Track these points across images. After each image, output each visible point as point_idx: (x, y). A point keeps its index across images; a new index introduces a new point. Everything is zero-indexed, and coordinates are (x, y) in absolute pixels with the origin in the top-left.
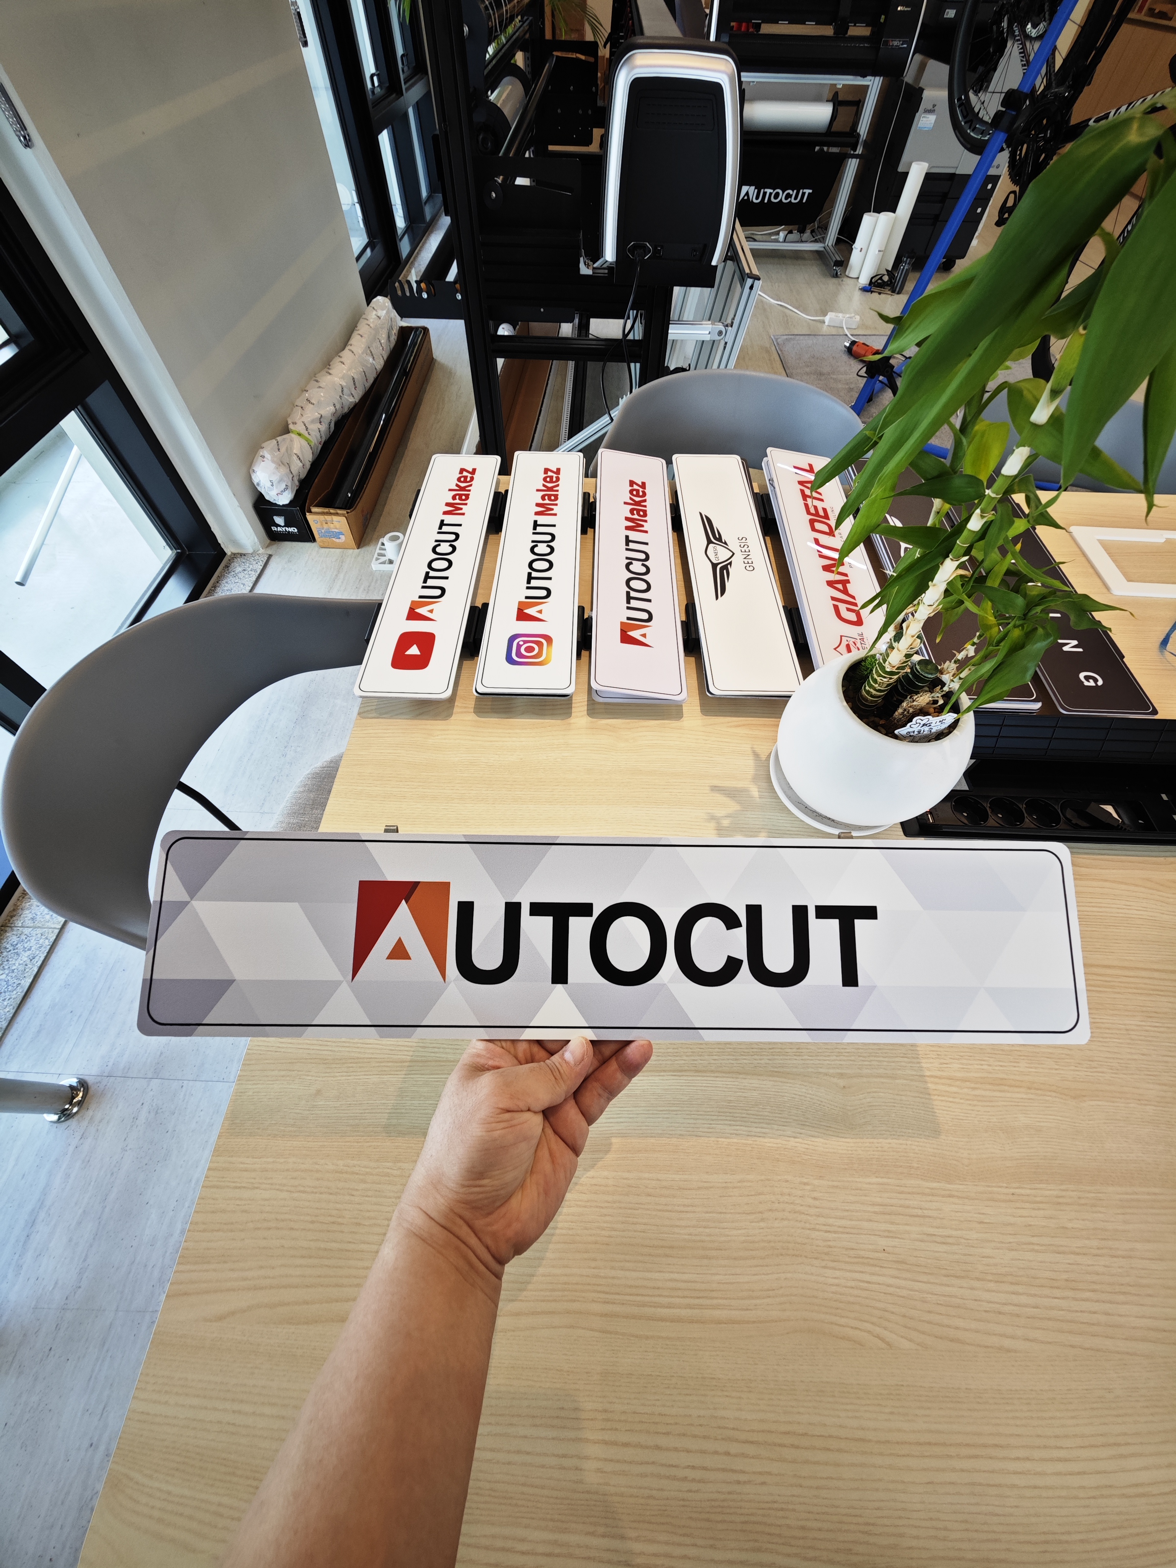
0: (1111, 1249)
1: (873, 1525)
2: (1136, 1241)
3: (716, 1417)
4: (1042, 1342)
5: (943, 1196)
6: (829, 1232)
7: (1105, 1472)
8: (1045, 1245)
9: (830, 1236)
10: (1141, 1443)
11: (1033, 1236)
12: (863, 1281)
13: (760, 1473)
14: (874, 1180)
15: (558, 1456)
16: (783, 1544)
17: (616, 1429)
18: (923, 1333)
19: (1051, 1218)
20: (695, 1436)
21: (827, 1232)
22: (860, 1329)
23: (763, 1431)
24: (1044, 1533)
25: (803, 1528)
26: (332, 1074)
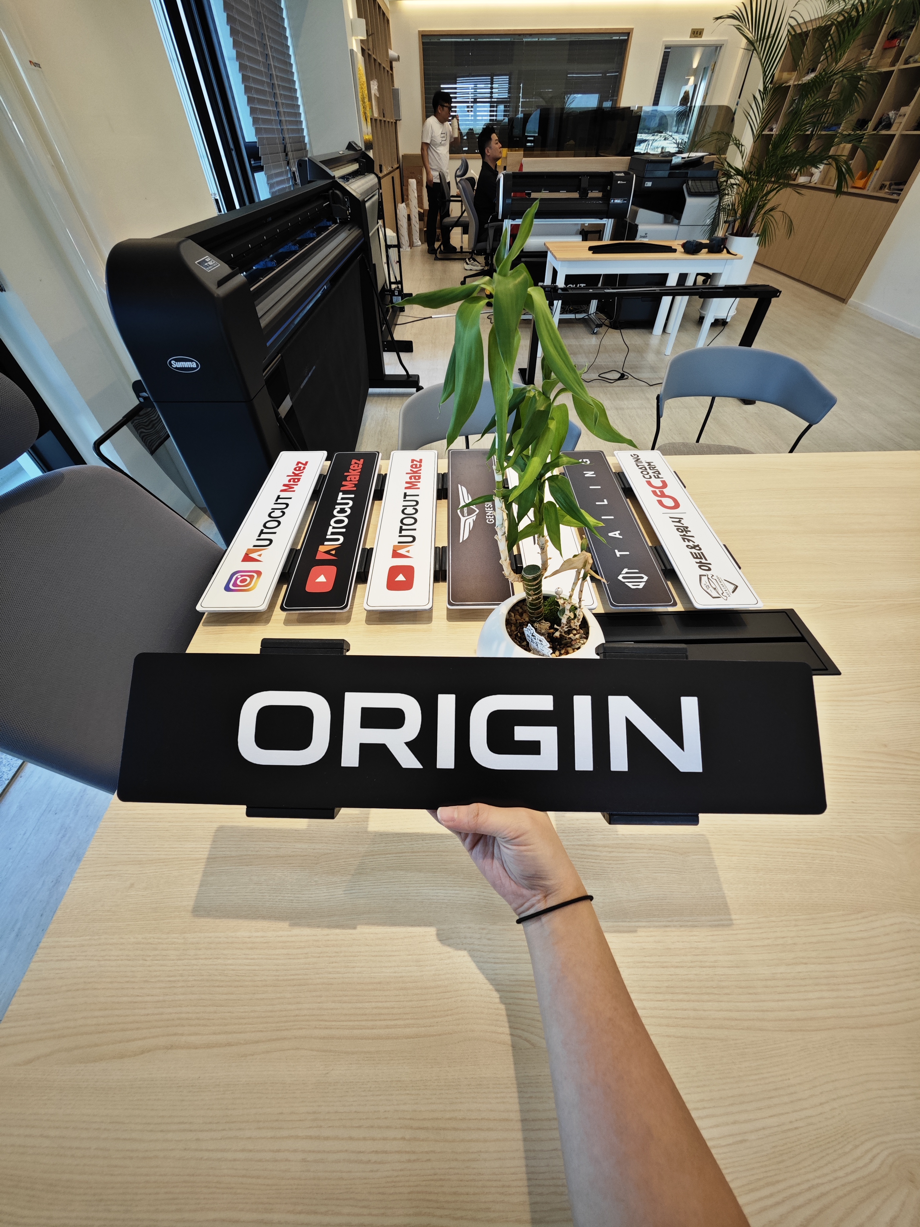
0: (701, 962)
1: (509, 1186)
2: (719, 954)
3: (398, 1111)
6: (497, 963)
8: (653, 962)
11: (645, 956)
12: (519, 999)
13: (427, 1152)
15: (273, 1151)
16: (438, 1208)
17: (321, 1127)
19: (659, 942)
20: (380, 1127)
21: (495, 963)
23: (432, 1119)
25: (455, 1193)
26: (144, 872)
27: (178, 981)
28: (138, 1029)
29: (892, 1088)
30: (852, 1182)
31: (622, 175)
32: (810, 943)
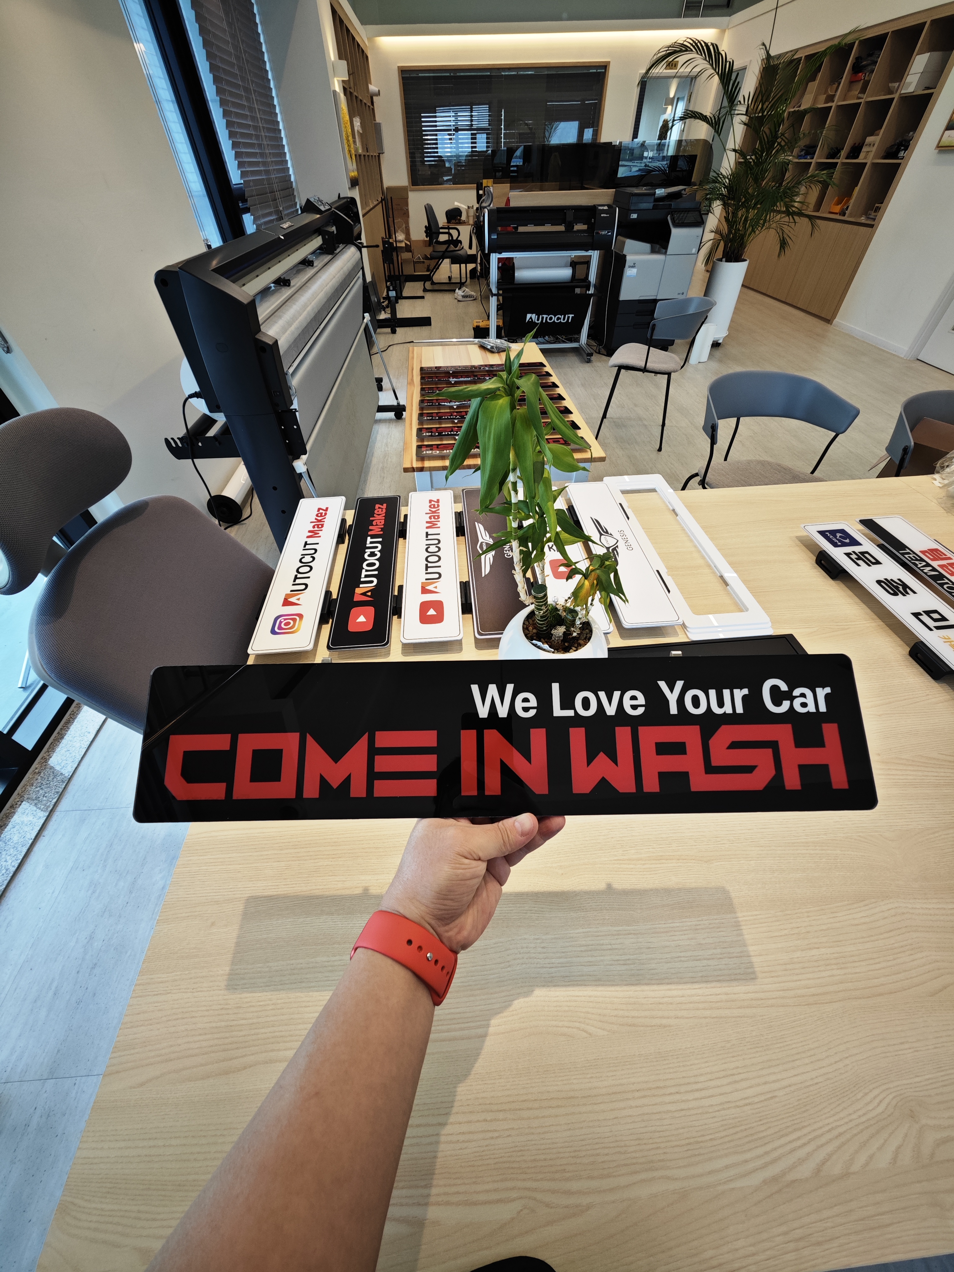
1: (580, 1151)
3: (478, 1098)
4: (686, 1018)
5: (625, 935)
7: (726, 1093)
8: (687, 957)
9: (553, 970)
10: (748, 1072)
11: (681, 952)
12: (573, 996)
13: (507, 1130)
14: (581, 930)
16: (521, 1173)
18: (612, 1023)
19: (692, 939)
20: (464, 1113)
21: (550, 968)
22: (572, 1028)
23: (509, 1102)
24: (688, 1138)
25: (535, 1160)
26: (223, 911)
27: (268, 1005)
28: (237, 1048)
29: (894, 1045)
30: (864, 1122)
31: (606, 208)
32: (822, 930)
